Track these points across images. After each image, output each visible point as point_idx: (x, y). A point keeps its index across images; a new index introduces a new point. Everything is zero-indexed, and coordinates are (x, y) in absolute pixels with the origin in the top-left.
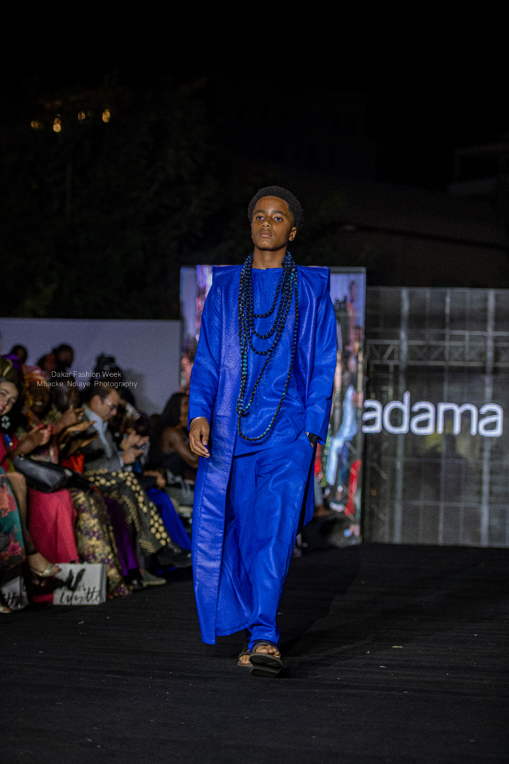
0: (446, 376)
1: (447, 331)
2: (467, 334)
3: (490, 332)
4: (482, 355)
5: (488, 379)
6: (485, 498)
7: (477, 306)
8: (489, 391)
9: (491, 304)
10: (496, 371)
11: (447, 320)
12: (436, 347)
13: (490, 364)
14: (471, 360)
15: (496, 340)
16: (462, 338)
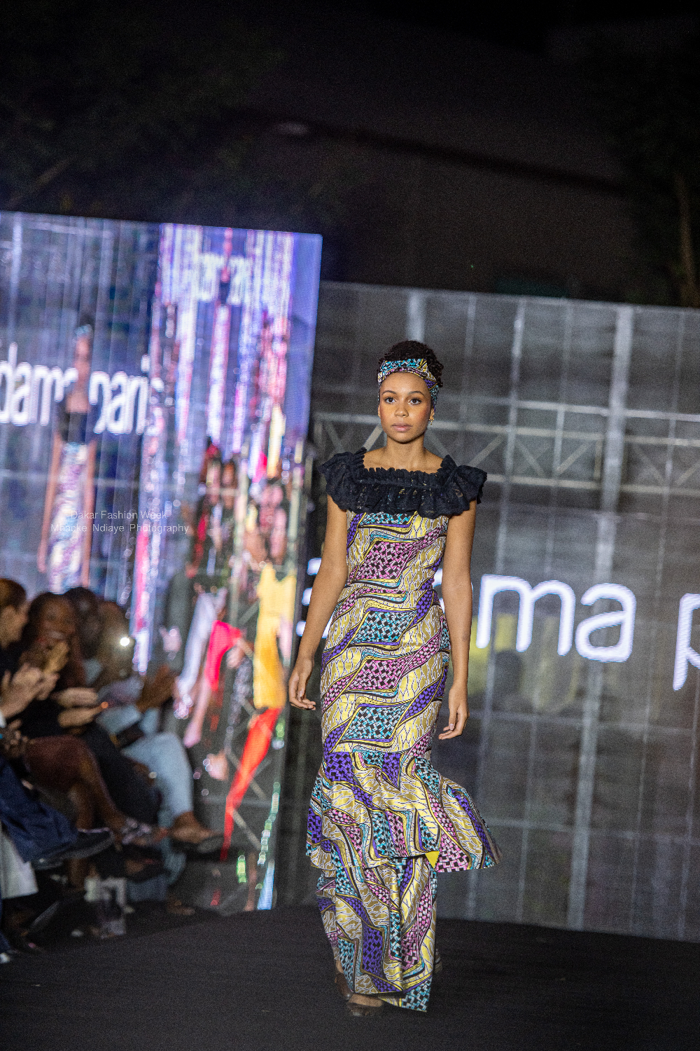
0: (505, 509)
1: (513, 401)
2: (561, 409)
3: (617, 410)
4: (595, 462)
5: (605, 523)
6: (583, 811)
7: (589, 344)
8: (605, 551)
9: (623, 342)
10: (625, 503)
11: (515, 374)
12: (484, 439)
13: (611, 488)
14: (568, 475)
15: (629, 428)
16: (548, 419)
